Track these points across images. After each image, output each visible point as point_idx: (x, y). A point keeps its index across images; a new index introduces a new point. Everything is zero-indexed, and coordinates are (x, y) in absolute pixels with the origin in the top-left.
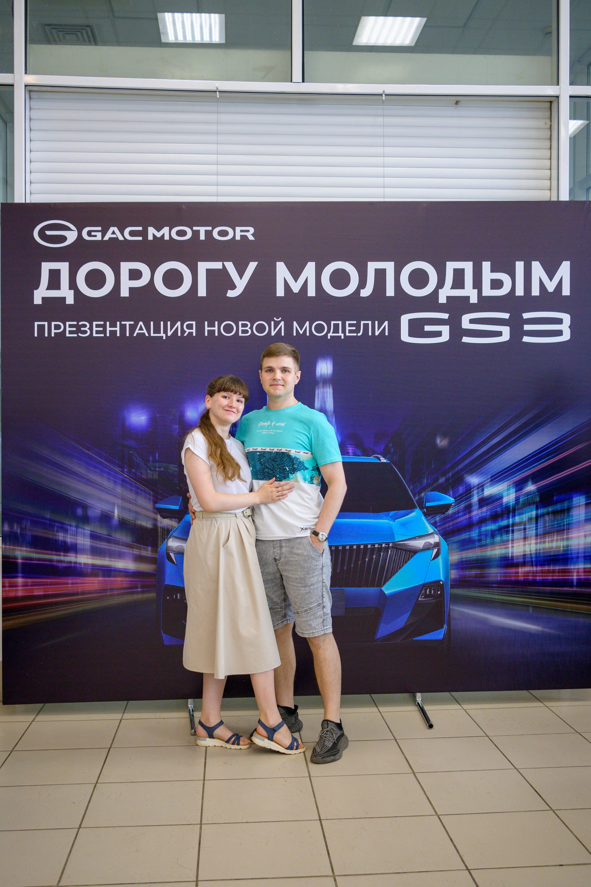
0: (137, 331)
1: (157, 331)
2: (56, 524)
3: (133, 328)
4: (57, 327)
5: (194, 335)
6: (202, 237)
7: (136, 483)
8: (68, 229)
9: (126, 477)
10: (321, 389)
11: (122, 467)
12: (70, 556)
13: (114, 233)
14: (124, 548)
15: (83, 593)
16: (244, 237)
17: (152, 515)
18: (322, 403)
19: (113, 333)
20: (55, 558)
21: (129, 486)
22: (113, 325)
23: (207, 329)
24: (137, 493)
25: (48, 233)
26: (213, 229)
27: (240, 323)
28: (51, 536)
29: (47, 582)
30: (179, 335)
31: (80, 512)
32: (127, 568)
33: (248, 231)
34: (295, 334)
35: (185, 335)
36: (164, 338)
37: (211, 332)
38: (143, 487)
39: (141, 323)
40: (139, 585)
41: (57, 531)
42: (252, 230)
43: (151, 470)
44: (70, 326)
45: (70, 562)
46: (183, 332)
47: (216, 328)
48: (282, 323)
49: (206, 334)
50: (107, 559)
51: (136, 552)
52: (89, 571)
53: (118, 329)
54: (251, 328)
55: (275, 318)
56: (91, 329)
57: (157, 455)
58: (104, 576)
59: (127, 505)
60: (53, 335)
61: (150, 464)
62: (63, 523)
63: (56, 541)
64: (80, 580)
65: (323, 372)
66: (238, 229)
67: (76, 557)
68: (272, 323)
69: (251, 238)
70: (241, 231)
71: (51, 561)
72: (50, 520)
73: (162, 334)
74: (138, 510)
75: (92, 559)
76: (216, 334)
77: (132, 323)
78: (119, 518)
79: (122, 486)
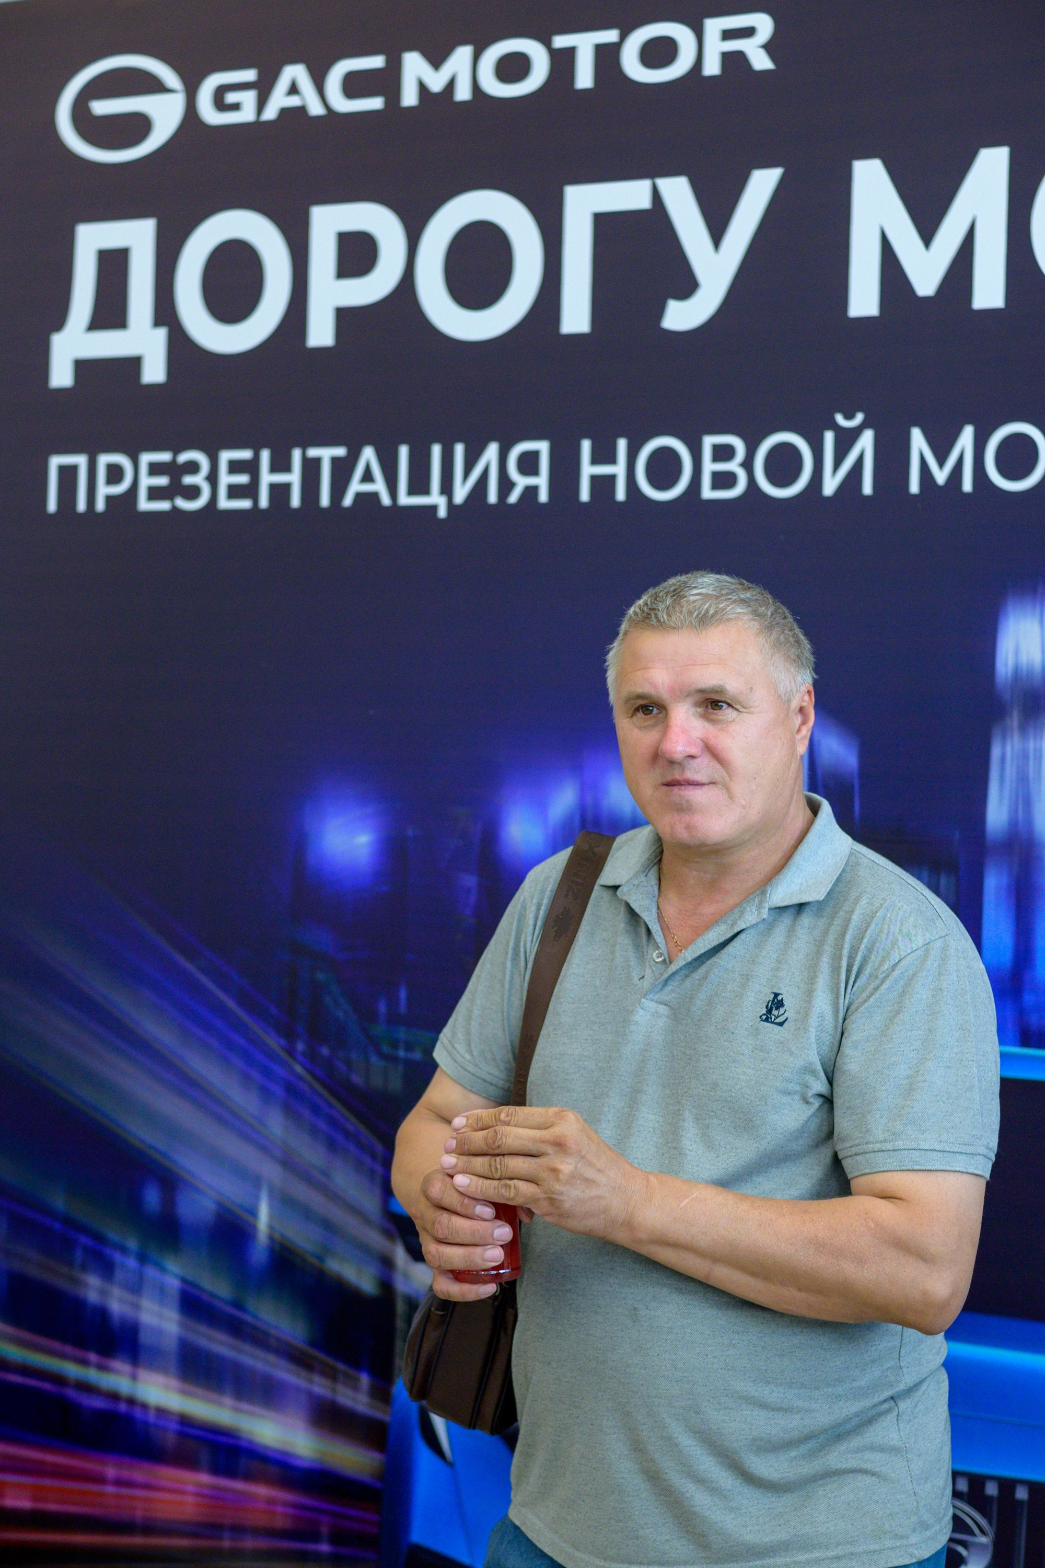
0: (356, 486)
1: (419, 485)
2: (84, 1239)
3: (342, 470)
4: (115, 474)
5: (543, 497)
6: (584, 78)
7: (330, 1106)
8: (154, 86)
9: (301, 1078)
10: (1016, 738)
11: (288, 1034)
12: (116, 1372)
13: (294, 90)
14: (283, 1363)
15: (148, 1528)
16: (734, 61)
17: (375, 1239)
18: (1017, 804)
19: (280, 492)
20: (72, 1370)
21: (306, 1113)
22: (281, 464)
23: (588, 470)
24: (332, 1146)
25: (101, 107)
26: (623, 36)
27: (709, 441)
28: (61, 1283)
29: (43, 1463)
30: (492, 497)
31: (152, 1197)
32: (288, 1448)
33: (748, 32)
34: (914, 487)
35: (513, 498)
36: (442, 513)
37: (603, 485)
38: (352, 1123)
39: (368, 454)
40: (325, 1530)
41: (84, 1268)
42: (764, 24)
43: (382, 1056)
44: (155, 469)
45: (114, 1397)
46: (506, 485)
47: (619, 470)
48: (867, 440)
49: (585, 495)
50: (228, 1401)
51: (320, 1386)
52: (170, 1439)
53: (294, 478)
54: (748, 464)
55: (840, 419)
56: (213, 478)
57: (403, 994)
58: (216, 1470)
59: (302, 1192)
60: (100, 506)
61: (379, 1029)
62: (99, 1238)
63: (79, 1304)
64: (141, 1472)
65: (1024, 659)
66: (714, 26)
67: (134, 1377)
68: (829, 437)
69: (761, 61)
70: (728, 35)
71: (59, 1380)
72: (70, 1223)
73: (435, 498)
74: (337, 1214)
75: (183, 1392)
76: (621, 494)
77: (340, 452)
78: (271, 1238)
79: (289, 1110)
